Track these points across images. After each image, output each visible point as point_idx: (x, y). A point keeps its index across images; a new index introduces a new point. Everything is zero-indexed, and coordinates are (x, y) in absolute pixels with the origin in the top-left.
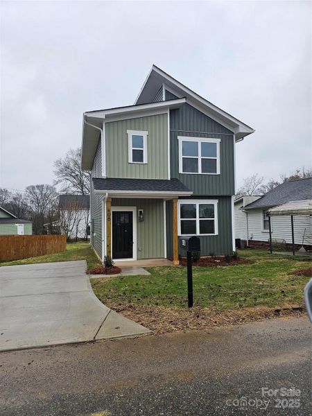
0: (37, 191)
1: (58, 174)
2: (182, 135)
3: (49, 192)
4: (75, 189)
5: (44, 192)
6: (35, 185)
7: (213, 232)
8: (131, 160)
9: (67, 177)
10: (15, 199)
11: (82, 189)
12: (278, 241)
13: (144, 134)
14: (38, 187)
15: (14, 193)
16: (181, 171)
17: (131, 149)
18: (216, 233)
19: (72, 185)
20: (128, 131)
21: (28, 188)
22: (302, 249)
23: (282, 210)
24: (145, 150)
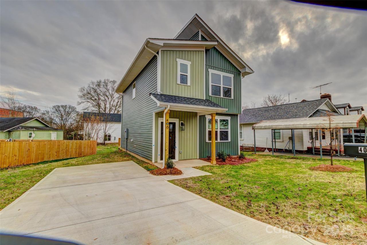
0: (61, 109)
1: (81, 97)
2: (211, 69)
3: (70, 110)
4: (94, 109)
5: (67, 110)
6: (60, 105)
7: (227, 140)
8: (179, 82)
9: (88, 100)
10: (44, 114)
11: (99, 108)
12: (249, 146)
13: (189, 63)
14: (62, 106)
15: (43, 110)
16: (210, 94)
17: (179, 73)
18: (229, 140)
19: (91, 105)
20: (178, 60)
21: (54, 107)
22: (267, 150)
23: (264, 125)
24: (189, 75)
